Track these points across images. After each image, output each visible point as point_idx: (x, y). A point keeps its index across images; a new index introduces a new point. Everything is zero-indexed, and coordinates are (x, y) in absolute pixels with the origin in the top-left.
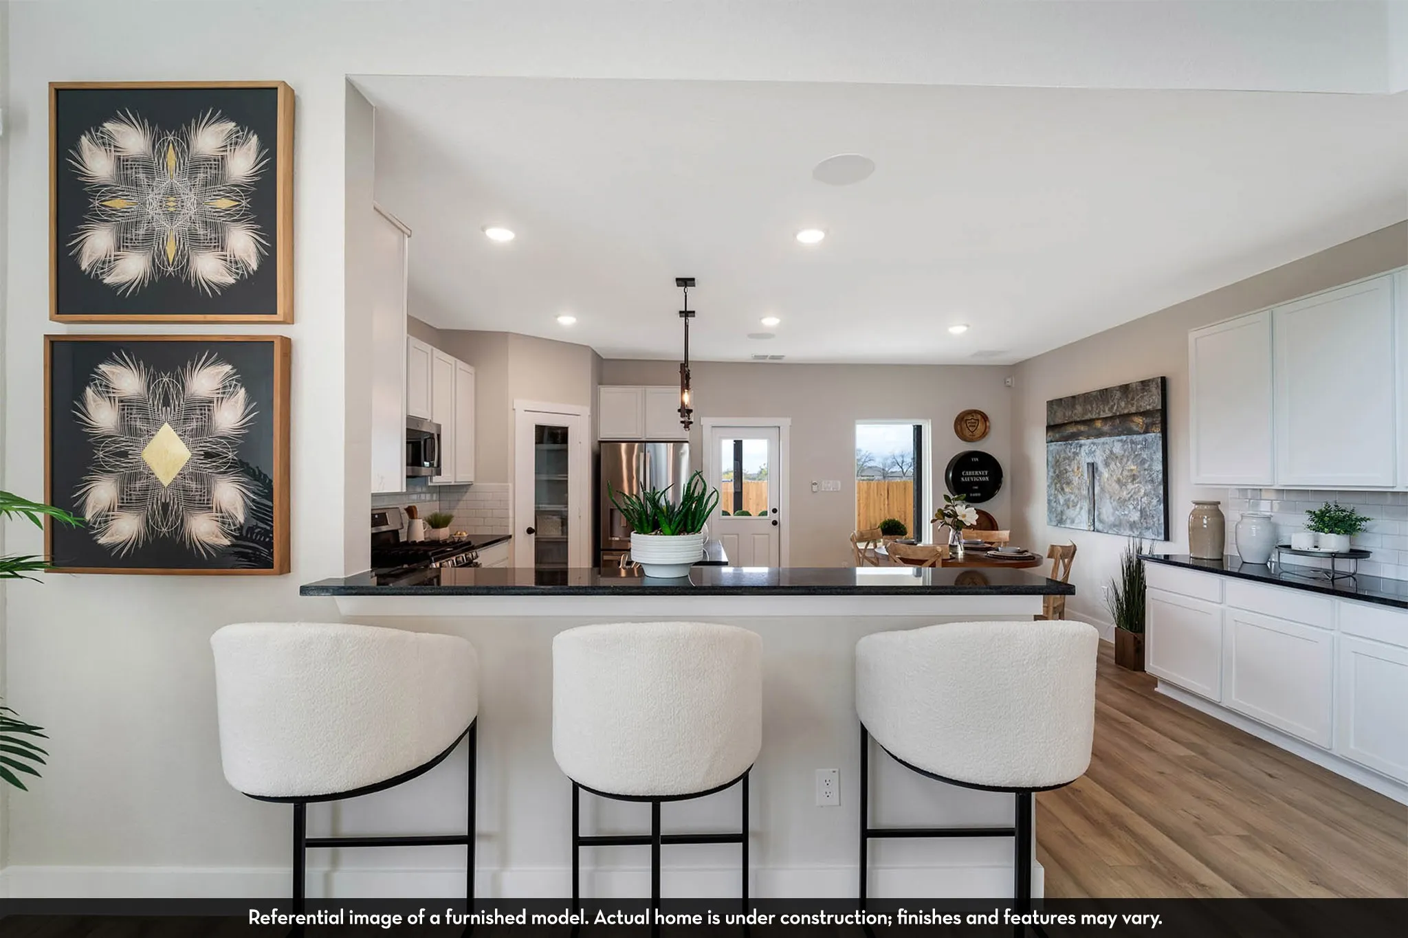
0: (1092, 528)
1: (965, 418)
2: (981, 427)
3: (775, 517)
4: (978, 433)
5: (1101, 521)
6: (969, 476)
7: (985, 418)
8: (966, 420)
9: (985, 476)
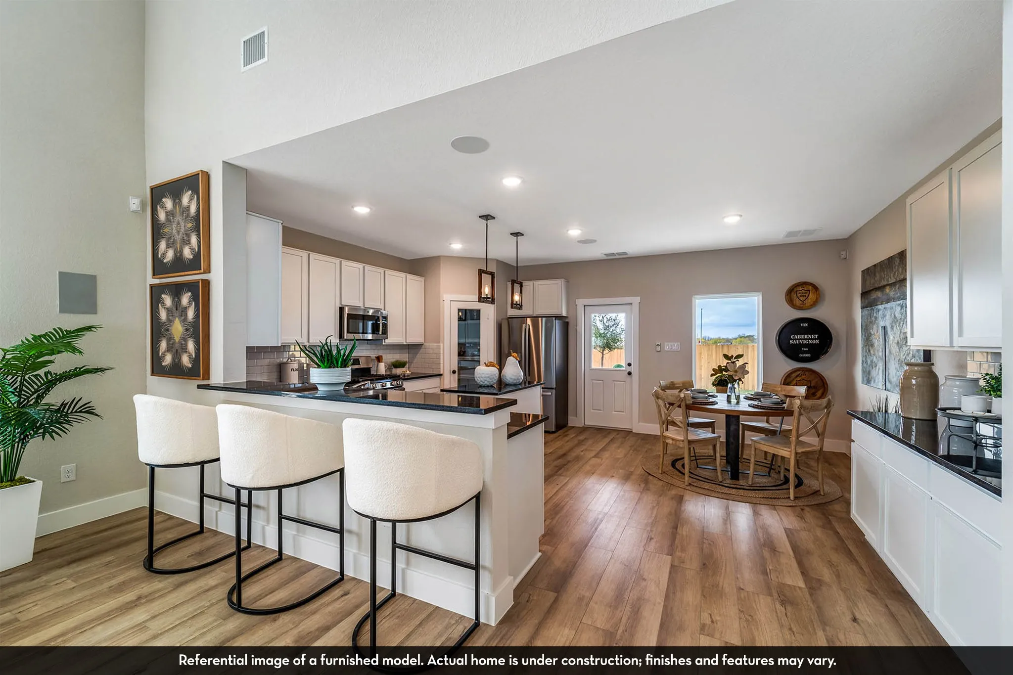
0: (884, 388)
1: (795, 290)
2: (812, 297)
3: (629, 369)
4: (809, 302)
5: (890, 382)
6: (797, 339)
7: (816, 288)
8: (796, 291)
9: (815, 339)
